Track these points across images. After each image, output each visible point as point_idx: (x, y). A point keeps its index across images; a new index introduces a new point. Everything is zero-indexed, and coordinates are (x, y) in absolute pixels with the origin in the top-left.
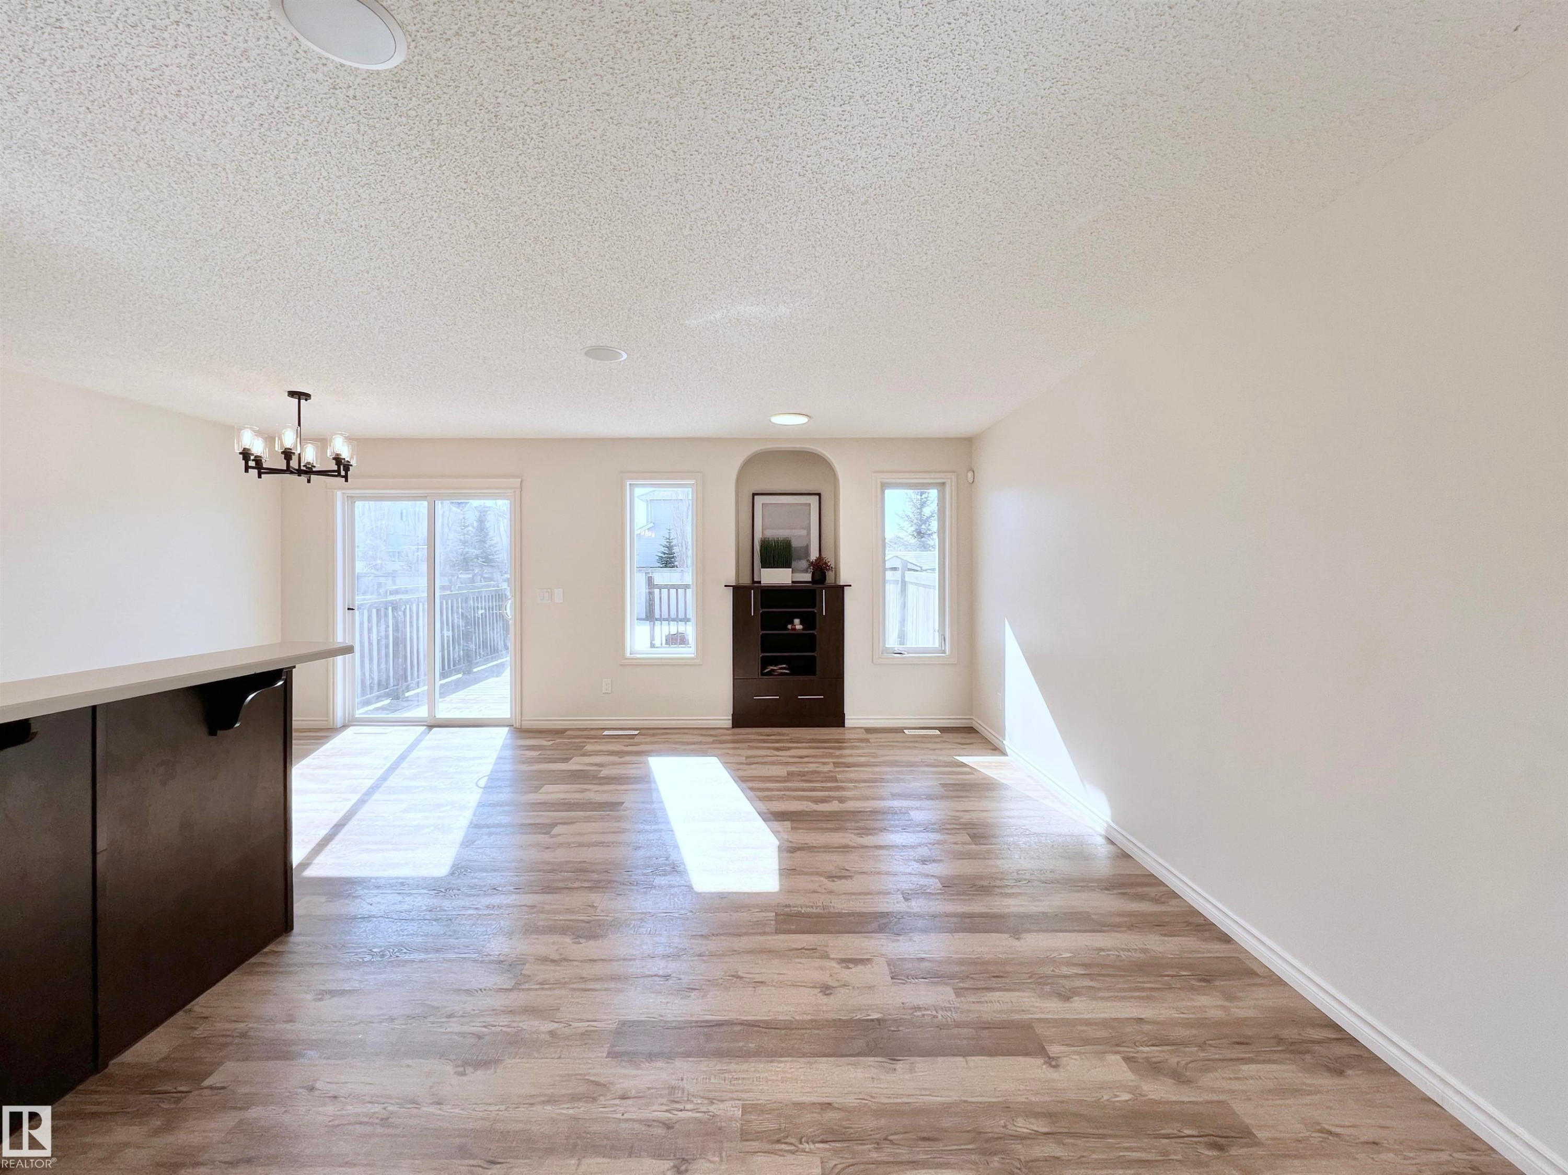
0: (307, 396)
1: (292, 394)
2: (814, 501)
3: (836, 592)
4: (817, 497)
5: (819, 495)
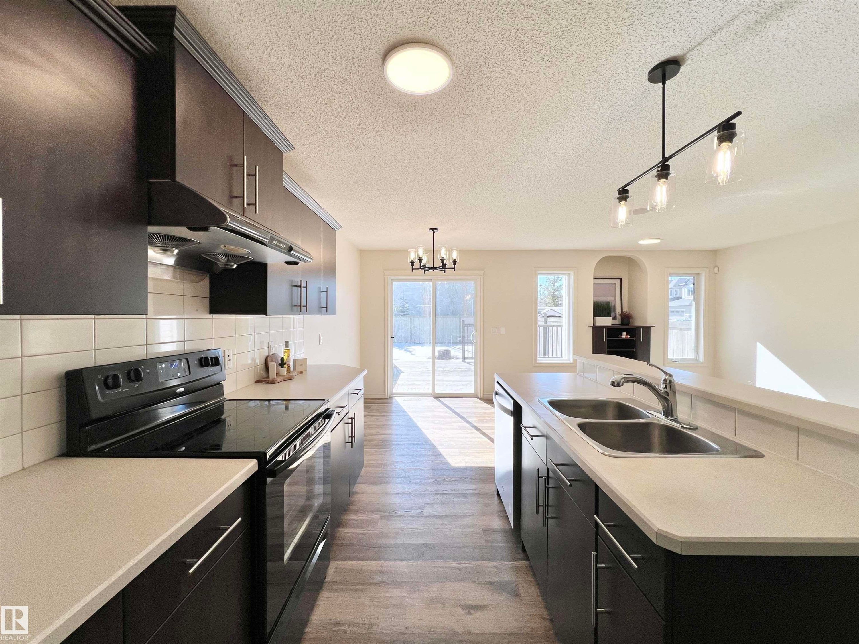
0: (437, 229)
1: (430, 229)
2: (618, 282)
3: (647, 329)
4: (619, 280)
5: (621, 279)
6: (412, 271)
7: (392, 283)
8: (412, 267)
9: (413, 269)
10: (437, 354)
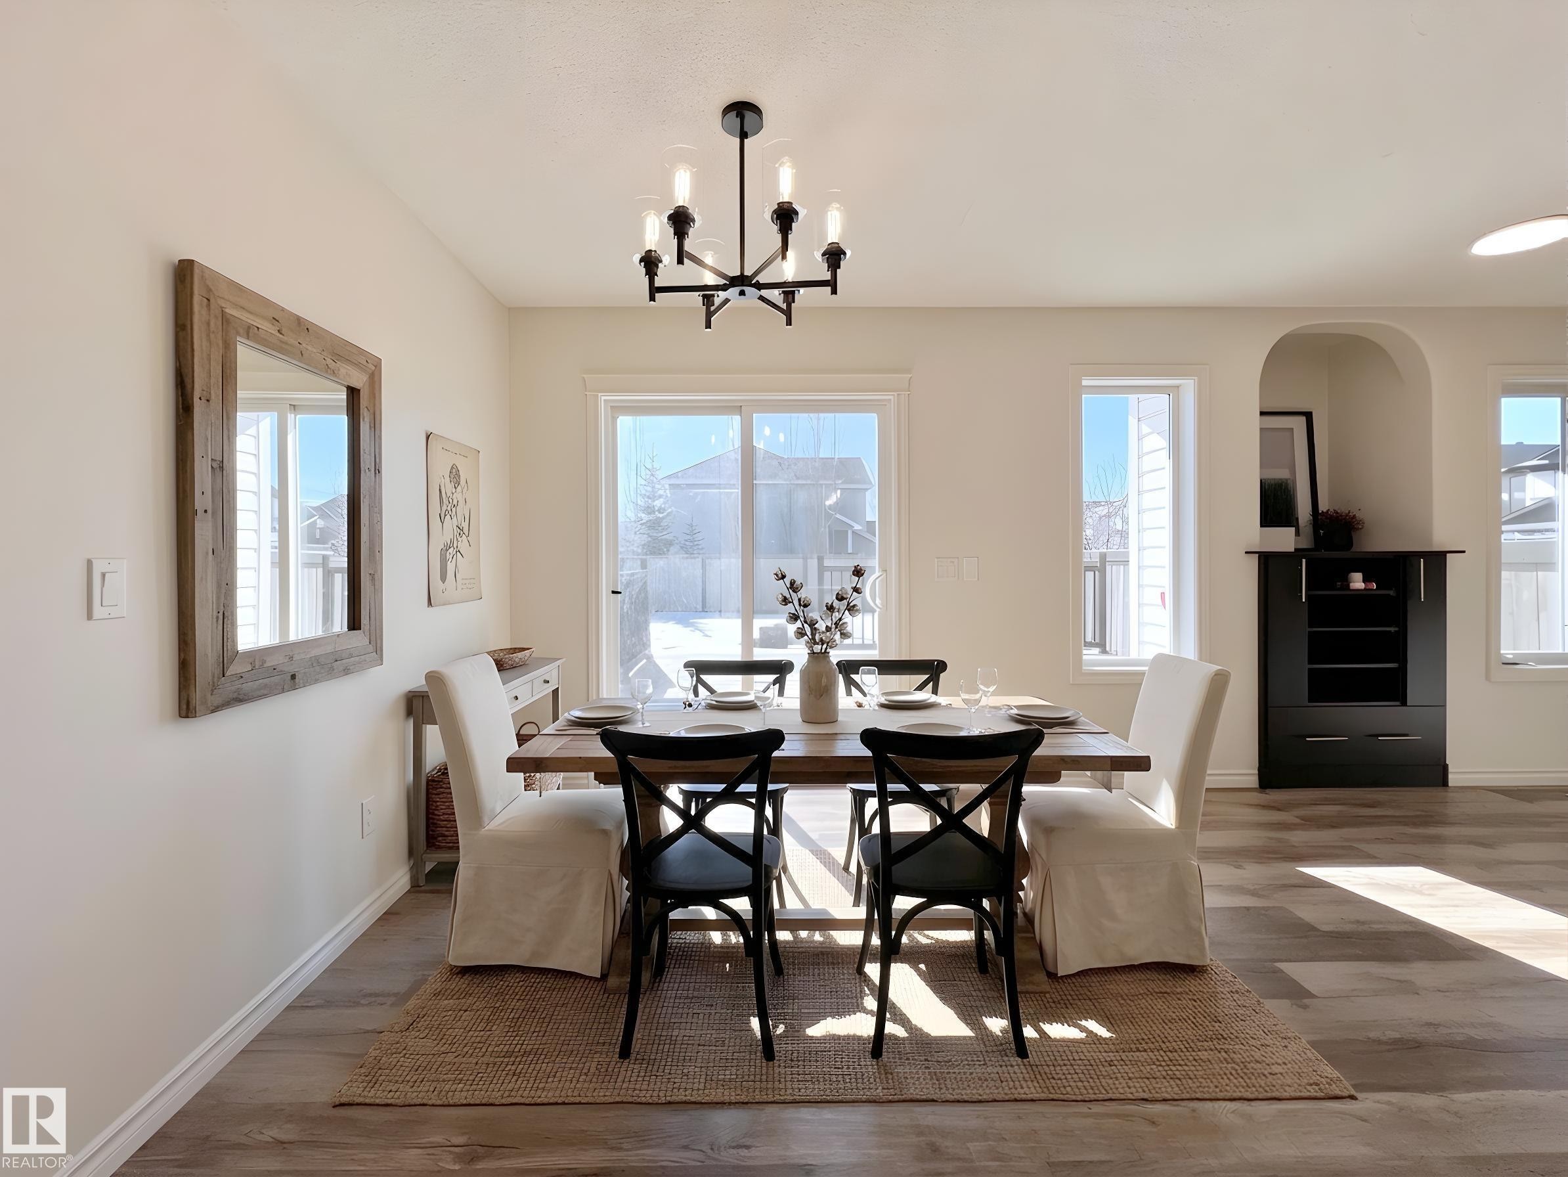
2: (1299, 423)
3: (1437, 560)
4: (1303, 419)
5: (1308, 416)
6: (652, 298)
7: (614, 419)
8: (651, 282)
9: (654, 291)
10: (756, 635)
